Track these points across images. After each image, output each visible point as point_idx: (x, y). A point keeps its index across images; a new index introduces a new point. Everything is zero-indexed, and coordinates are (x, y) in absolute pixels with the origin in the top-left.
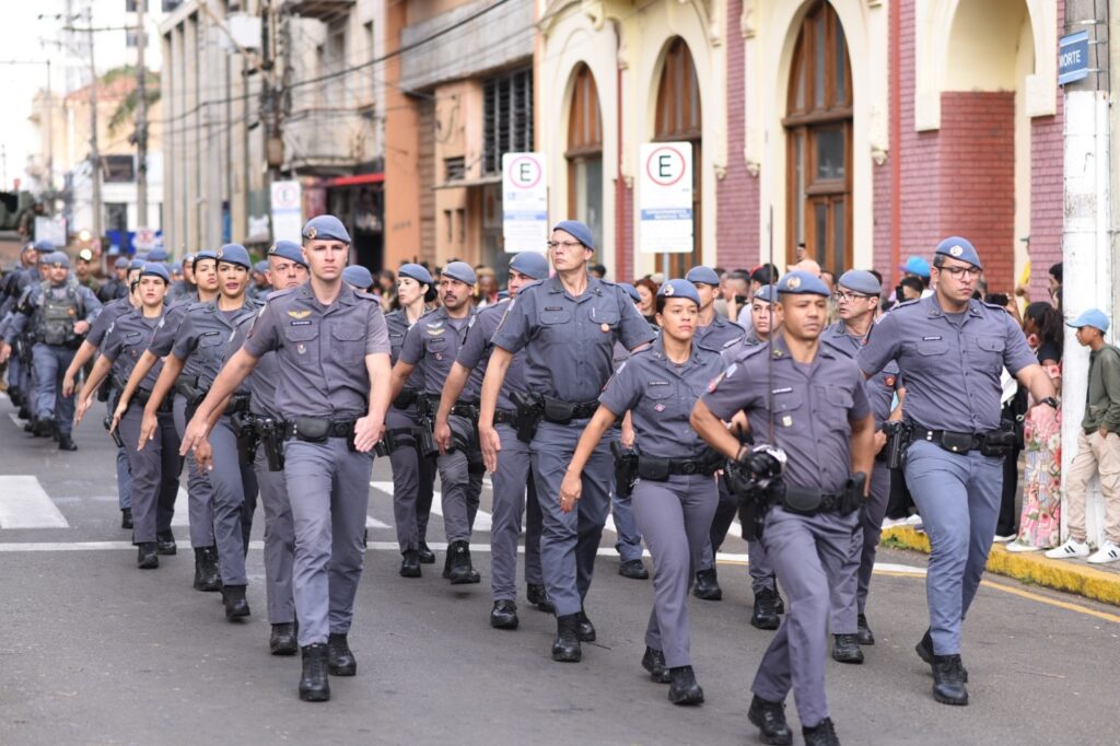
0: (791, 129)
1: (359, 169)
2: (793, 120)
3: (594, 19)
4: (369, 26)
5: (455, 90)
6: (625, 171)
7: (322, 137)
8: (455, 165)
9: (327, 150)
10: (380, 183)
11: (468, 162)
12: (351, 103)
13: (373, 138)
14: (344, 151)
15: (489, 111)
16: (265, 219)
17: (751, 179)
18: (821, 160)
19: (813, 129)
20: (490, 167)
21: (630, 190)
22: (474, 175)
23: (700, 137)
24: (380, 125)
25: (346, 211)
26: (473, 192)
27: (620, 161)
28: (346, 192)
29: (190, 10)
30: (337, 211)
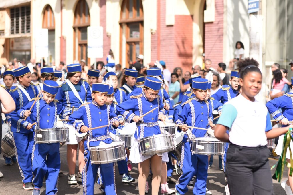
0: (121, 24)
6: (63, 35)
11: (5, 31)
17: (107, 37)
18: (131, 33)
19: (128, 24)
20: (12, 32)
21: (65, 40)
22: (8, 34)
23: (89, 26)
26: (7, 40)
27: (62, 32)
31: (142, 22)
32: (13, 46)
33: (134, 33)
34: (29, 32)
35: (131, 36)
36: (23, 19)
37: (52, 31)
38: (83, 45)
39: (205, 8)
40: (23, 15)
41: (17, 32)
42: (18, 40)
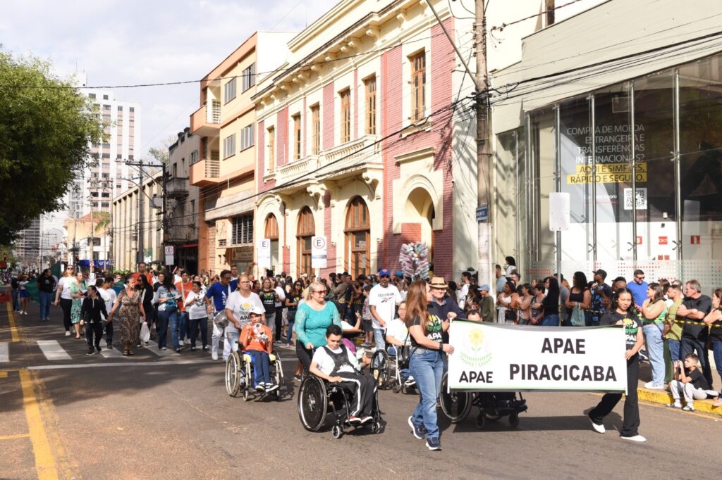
0: (346, 233)
1: (189, 242)
2: (347, 230)
3: (278, 201)
4: (193, 201)
5: (223, 220)
6: (287, 244)
7: (178, 233)
8: (223, 242)
9: (179, 237)
10: (197, 247)
11: (227, 241)
12: (186, 223)
13: (194, 233)
14: (184, 237)
15: (234, 227)
16: (150, 257)
17: (332, 247)
18: (357, 242)
19: (354, 233)
20: (234, 243)
21: (289, 250)
22: (229, 245)
23: (314, 235)
24: (196, 230)
25: (183, 254)
26: (228, 250)
27: (285, 241)
28: (184, 249)
29: (124, 196)
30: (180, 255)
31: (368, 231)
32: (234, 256)
33: (360, 242)
34: (252, 242)
35: (358, 246)
36: (245, 225)
37: (275, 240)
38: (307, 255)
39: (433, 216)
40: (245, 222)
41: (240, 242)
42: (239, 250)
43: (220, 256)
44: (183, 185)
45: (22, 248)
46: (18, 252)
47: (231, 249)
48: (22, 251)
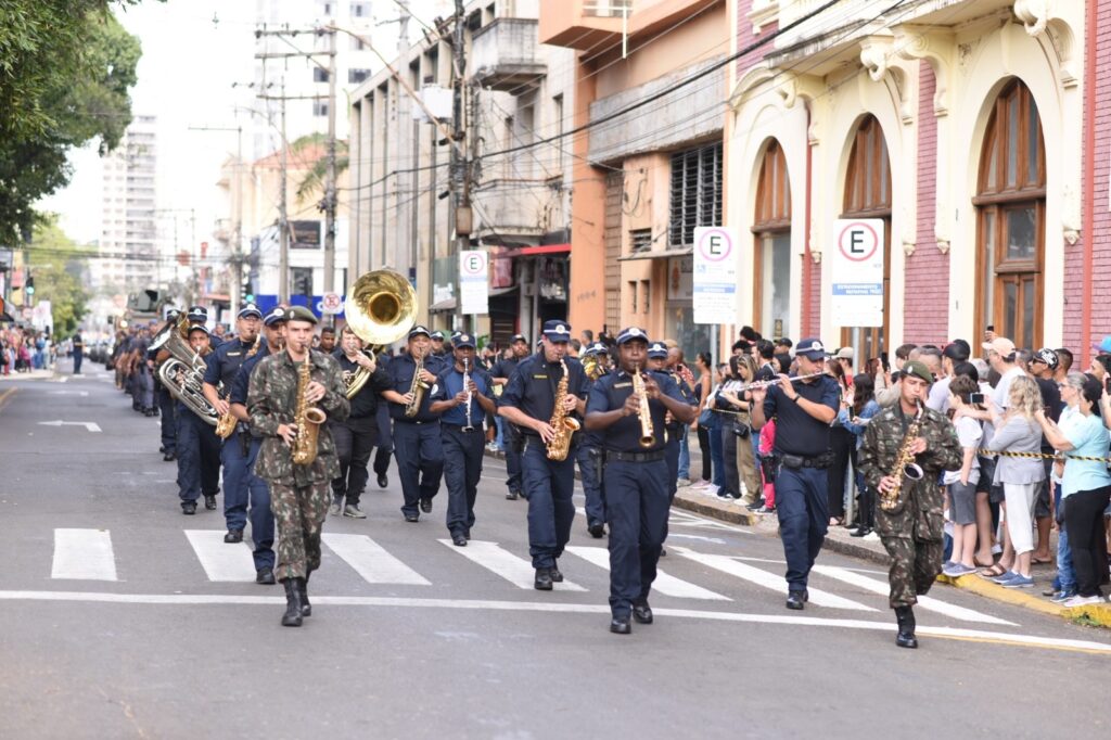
0: (981, 208)
1: (544, 239)
2: (984, 199)
3: (785, 96)
4: (559, 99)
5: (643, 163)
6: (814, 247)
7: (510, 207)
8: (641, 237)
9: (514, 220)
10: (566, 253)
12: (539, 175)
13: (560, 209)
14: (531, 221)
15: (676, 185)
16: (452, 287)
17: (940, 256)
19: (1004, 207)
20: (675, 240)
21: (818, 265)
22: (661, 246)
23: (890, 215)
24: (567, 197)
25: (531, 279)
26: (659, 264)
27: (808, 237)
28: (532, 261)
29: (380, 81)
30: (522, 280)
31: (1042, 200)
36: (708, 180)
40: (708, 170)
41: (691, 238)
43: (633, 284)
44: (527, 43)
45: (117, 256)
46: (106, 265)
47: (667, 259)
48: (118, 266)
